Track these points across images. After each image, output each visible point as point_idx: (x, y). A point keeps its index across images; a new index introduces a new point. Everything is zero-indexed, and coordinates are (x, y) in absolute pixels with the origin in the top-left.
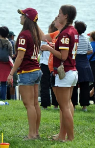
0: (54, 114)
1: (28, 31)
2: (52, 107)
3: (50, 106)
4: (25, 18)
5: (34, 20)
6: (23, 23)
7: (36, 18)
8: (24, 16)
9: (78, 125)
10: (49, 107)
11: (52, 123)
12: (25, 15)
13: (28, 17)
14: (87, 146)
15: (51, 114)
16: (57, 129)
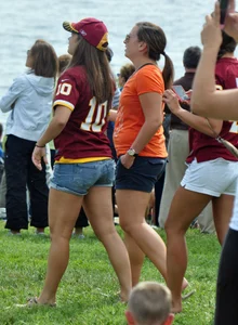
0: (34, 245)
1: (81, 67)
2: (32, 229)
3: (27, 228)
4: (78, 39)
5: (99, 46)
6: (73, 51)
7: (103, 42)
8: (76, 36)
9: (87, 271)
10: (23, 231)
11: (31, 265)
12: (79, 34)
13: (84, 37)
14: (107, 316)
15: (28, 246)
16: (41, 279)
